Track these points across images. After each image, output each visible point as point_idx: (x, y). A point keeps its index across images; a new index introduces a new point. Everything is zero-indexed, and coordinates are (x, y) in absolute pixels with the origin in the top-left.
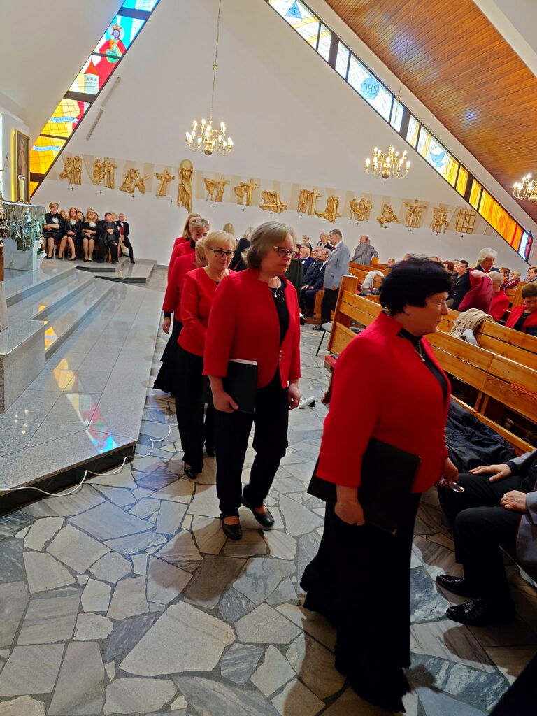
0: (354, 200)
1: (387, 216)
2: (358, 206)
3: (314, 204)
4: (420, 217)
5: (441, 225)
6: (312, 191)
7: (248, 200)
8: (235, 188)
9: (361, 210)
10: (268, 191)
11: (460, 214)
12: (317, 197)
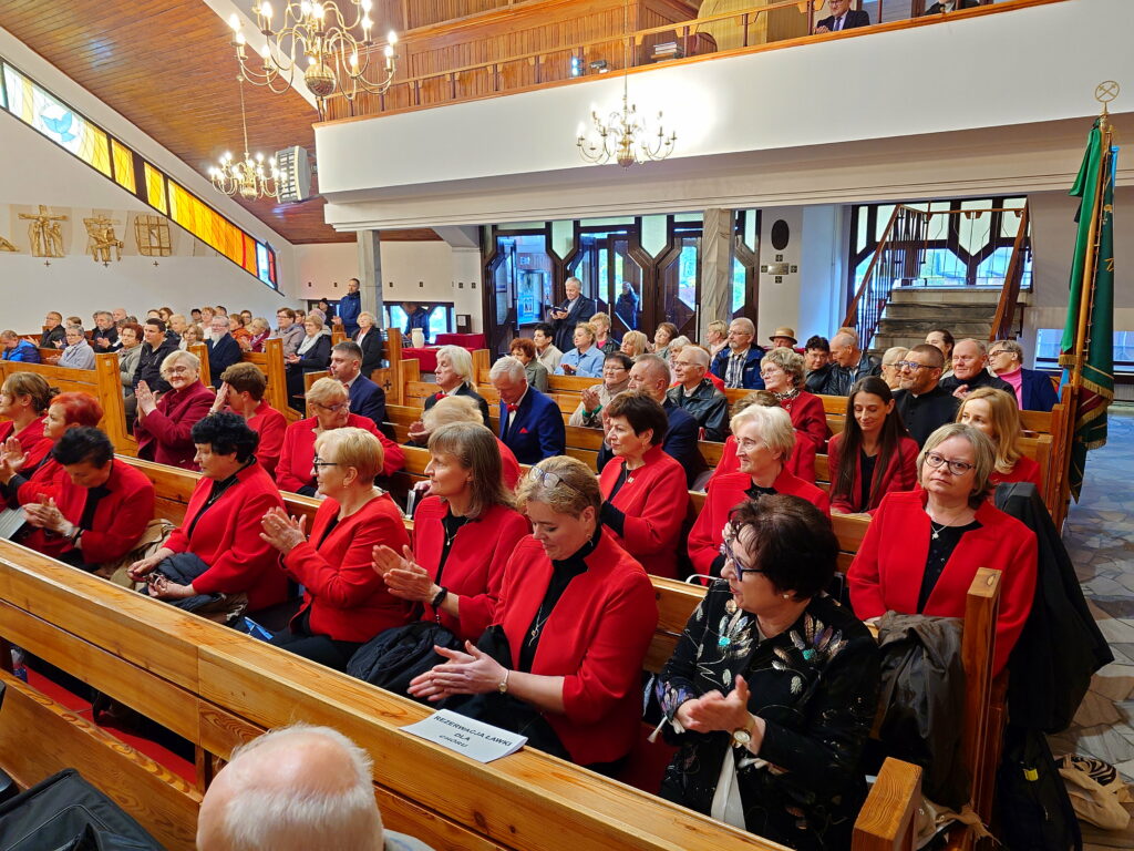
4: (59, 236)
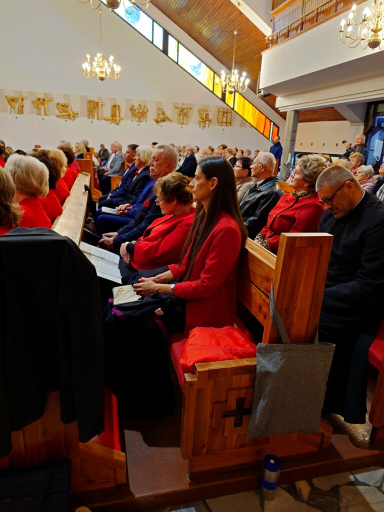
0: (133, 106)
1: (161, 117)
2: (137, 111)
3: (100, 111)
4: (188, 116)
5: (205, 122)
6: (96, 101)
7: (45, 111)
8: (33, 102)
9: (139, 113)
10: (61, 103)
11: (219, 112)
12: (102, 105)
